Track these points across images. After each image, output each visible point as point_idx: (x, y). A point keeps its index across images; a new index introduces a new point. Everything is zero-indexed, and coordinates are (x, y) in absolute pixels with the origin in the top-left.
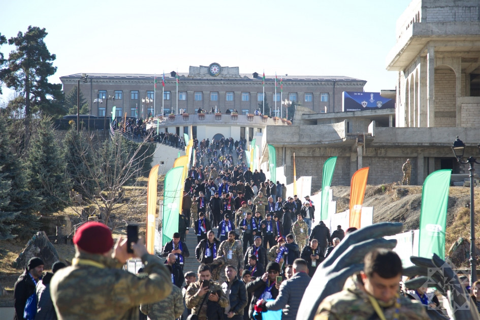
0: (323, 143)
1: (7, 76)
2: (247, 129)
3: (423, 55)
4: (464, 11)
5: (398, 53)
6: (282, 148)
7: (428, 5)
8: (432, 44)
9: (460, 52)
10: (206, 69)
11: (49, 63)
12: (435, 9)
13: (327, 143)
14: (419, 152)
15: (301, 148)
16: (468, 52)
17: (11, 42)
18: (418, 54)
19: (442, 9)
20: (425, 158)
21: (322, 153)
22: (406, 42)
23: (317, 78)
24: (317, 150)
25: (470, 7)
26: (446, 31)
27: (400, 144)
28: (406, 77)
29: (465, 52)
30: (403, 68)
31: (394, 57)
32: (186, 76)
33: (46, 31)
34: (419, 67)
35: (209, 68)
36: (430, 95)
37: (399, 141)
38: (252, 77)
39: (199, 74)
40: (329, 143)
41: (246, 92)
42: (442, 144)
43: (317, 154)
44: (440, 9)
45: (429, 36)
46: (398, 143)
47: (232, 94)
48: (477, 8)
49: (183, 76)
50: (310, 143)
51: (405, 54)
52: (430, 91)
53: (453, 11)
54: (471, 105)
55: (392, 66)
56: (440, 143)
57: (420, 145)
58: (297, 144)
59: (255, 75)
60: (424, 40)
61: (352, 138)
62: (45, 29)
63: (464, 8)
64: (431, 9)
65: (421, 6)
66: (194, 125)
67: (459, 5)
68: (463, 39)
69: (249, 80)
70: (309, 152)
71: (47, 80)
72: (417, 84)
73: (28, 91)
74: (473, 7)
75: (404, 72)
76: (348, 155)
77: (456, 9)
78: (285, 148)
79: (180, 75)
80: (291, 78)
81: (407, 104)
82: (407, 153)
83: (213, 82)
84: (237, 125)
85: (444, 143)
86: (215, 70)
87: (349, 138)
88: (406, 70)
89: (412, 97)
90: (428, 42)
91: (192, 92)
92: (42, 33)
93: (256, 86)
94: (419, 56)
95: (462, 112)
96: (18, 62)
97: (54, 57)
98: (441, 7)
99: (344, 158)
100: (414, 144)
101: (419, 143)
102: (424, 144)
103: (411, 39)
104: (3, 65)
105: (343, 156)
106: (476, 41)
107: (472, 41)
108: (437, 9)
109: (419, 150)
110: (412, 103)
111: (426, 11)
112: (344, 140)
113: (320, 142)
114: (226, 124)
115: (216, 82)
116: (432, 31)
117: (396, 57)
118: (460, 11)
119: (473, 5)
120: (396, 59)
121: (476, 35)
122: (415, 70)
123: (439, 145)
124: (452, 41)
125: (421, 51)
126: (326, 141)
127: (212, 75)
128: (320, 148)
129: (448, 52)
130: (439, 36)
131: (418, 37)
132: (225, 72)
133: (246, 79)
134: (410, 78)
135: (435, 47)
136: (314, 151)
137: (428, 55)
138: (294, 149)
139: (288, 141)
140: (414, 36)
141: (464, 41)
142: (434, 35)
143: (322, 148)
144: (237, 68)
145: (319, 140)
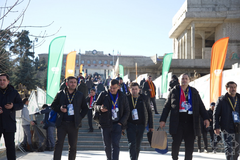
0: (145, 66)
1: (13, 49)
2: (107, 70)
3: (188, 28)
4: (206, 10)
5: (176, 28)
6: (126, 68)
7: (190, 7)
8: (193, 22)
9: (204, 28)
10: (91, 52)
11: (30, 44)
12: (193, 8)
13: (147, 65)
14: (189, 71)
15: (134, 69)
16: (208, 28)
17: (15, 36)
18: (185, 29)
19: (196, 9)
20: (191, 74)
21: (144, 71)
22: (182, 22)
23: (132, 56)
24: (142, 70)
25: (208, 8)
26: (200, 16)
27: (180, 67)
28: (179, 41)
29: (206, 28)
30: (176, 37)
31: (174, 31)
32: (84, 54)
33: (29, 32)
34: (186, 35)
35: (93, 52)
36: (193, 45)
37: (180, 65)
38: (108, 55)
39: (89, 54)
40: (148, 66)
41: (106, 61)
42: (200, 67)
44: (195, 8)
45: (193, 18)
46: (180, 66)
47: (101, 61)
48: (212, 8)
49: (83, 54)
50: (139, 66)
51: (180, 28)
52: (193, 43)
53: (201, 10)
54: (209, 51)
55: (172, 36)
56: (199, 66)
57: (190, 67)
58: (133, 66)
59: (109, 54)
60: (190, 20)
61: (159, 62)
62: (28, 31)
63: (206, 8)
64: (192, 9)
65: (187, 7)
66: (86, 69)
67: (204, 7)
68: (208, 19)
69: (107, 56)
70: (138, 70)
71: (29, 51)
72: (185, 43)
73: (21, 54)
74: (210, 8)
75: (177, 39)
76: (156, 72)
77: (202, 9)
78: (127, 68)
79: (82, 54)
80: (122, 56)
81: (179, 52)
82: (183, 71)
83: (94, 57)
84: (103, 69)
85: (201, 66)
86: (94, 52)
87: (158, 62)
88: (178, 38)
89: (182, 49)
90: (192, 21)
91: (86, 60)
92: (27, 33)
93: (110, 58)
94: (186, 29)
95: (205, 54)
96: (18, 43)
98: (196, 8)
99: (154, 73)
100: (187, 67)
101: (189, 66)
102: (191, 67)
103: (185, 19)
104: (12, 44)
105: (154, 72)
106: (214, 21)
107: (211, 21)
108: (194, 8)
109: (189, 70)
110: (182, 51)
111: (189, 9)
112: (156, 64)
113: (144, 65)
114: (99, 69)
115: (95, 57)
116: (194, 15)
117: (175, 31)
118: (204, 10)
119: (210, 7)
120: (175, 32)
121: (214, 17)
122: (184, 37)
123: (199, 67)
124: (203, 21)
125: (188, 26)
126: (146, 65)
127: (94, 54)
128: (143, 69)
129: (199, 28)
130: (197, 18)
131: (188, 18)
132: (98, 53)
133: (106, 56)
134: (180, 41)
135: (195, 23)
136: (140, 70)
137: (192, 28)
138: (131, 69)
139: (128, 64)
140: (186, 17)
141: (208, 21)
142: (195, 18)
143: (144, 69)
144: (103, 52)
145: (143, 64)
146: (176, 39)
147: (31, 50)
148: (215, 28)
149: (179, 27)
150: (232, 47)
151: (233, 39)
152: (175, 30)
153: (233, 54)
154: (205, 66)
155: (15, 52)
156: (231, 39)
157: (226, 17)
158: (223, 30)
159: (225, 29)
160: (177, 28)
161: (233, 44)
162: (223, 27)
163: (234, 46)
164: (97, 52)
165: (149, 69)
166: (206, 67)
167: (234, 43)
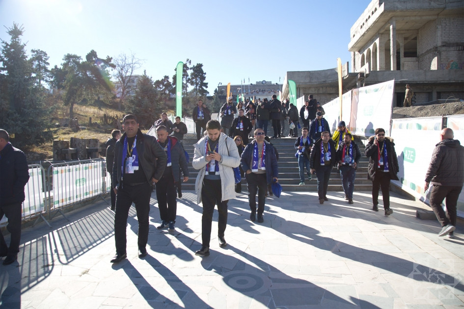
0: (327, 82)
3: (382, 31)
6: (297, 88)
8: (394, 18)
9: (403, 30)
10: (261, 82)
11: (204, 76)
15: (310, 88)
16: (408, 30)
17: (191, 69)
18: (376, 33)
24: (321, 89)
26: (406, 7)
28: (362, 53)
29: (406, 30)
30: (359, 49)
32: (255, 84)
33: (203, 65)
34: (377, 40)
35: (262, 82)
36: (393, 52)
38: (276, 84)
39: (259, 84)
43: (321, 92)
45: (394, 12)
50: (317, 83)
51: (369, 33)
54: (410, 62)
58: (309, 83)
60: (390, 14)
68: (416, 13)
69: (274, 85)
70: (315, 90)
73: (197, 86)
75: (359, 51)
78: (299, 88)
79: (253, 84)
86: (264, 82)
88: (361, 50)
90: (391, 18)
92: (201, 65)
93: (277, 86)
96: (193, 76)
97: (205, 74)
103: (382, 14)
107: (421, 16)
112: (346, 77)
113: (325, 82)
114: (267, 95)
115: (264, 86)
116: (397, 7)
120: (360, 40)
121: (426, 9)
122: (373, 44)
124: (407, 16)
125: (381, 28)
127: (263, 84)
130: (402, 11)
134: (365, 53)
135: (396, 20)
136: (319, 90)
137: (391, 27)
138: (305, 88)
139: (302, 81)
140: (384, 11)
141: (415, 16)
142: (398, 10)
143: (324, 88)
144: (271, 82)
145: (324, 80)
146: (357, 53)
147: (205, 82)
148: (418, 30)
149: (367, 31)
150: (450, 54)
151: (452, 42)
152: (361, 37)
153: (452, 63)
154: (416, 80)
155: (192, 84)
156: (449, 42)
157: (445, 8)
158: (437, 28)
159: (439, 27)
160: (364, 33)
161: (452, 49)
162: (437, 24)
163: (453, 52)
164: (266, 82)
165: (331, 89)
166: (418, 82)
167: (454, 47)
